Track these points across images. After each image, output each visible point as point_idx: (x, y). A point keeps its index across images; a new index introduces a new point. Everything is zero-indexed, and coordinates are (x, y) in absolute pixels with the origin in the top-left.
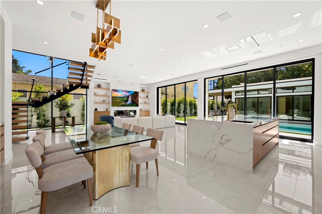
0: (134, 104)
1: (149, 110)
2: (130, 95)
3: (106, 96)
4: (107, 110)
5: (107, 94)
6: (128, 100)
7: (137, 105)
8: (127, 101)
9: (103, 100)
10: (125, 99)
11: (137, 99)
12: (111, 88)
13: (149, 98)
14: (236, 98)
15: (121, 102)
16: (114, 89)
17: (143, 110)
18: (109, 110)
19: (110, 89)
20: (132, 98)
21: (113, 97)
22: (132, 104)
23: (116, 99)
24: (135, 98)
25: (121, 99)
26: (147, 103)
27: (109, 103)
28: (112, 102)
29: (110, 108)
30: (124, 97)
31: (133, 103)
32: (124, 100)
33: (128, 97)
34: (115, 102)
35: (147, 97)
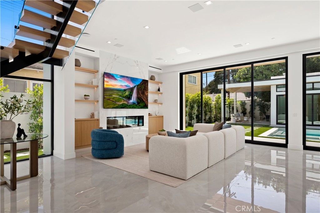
0: (141, 104)
1: (162, 115)
2: (135, 87)
3: (90, 86)
4: (93, 115)
5: (92, 82)
6: (132, 95)
7: (146, 107)
8: (129, 98)
9: (85, 95)
10: (127, 93)
11: (146, 94)
12: (102, 70)
13: (162, 93)
14: (277, 96)
15: (119, 100)
16: (106, 72)
17: (154, 115)
18: (96, 117)
19: (98, 72)
20: (138, 93)
21: (105, 90)
22: (138, 103)
23: (111, 92)
24: (143, 93)
25: (120, 94)
26: (158, 102)
27: (98, 101)
28: (104, 98)
29: (99, 113)
30: (125, 90)
31: (139, 101)
32: (125, 95)
33: (132, 90)
34: (109, 99)
35: (159, 90)
